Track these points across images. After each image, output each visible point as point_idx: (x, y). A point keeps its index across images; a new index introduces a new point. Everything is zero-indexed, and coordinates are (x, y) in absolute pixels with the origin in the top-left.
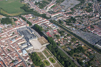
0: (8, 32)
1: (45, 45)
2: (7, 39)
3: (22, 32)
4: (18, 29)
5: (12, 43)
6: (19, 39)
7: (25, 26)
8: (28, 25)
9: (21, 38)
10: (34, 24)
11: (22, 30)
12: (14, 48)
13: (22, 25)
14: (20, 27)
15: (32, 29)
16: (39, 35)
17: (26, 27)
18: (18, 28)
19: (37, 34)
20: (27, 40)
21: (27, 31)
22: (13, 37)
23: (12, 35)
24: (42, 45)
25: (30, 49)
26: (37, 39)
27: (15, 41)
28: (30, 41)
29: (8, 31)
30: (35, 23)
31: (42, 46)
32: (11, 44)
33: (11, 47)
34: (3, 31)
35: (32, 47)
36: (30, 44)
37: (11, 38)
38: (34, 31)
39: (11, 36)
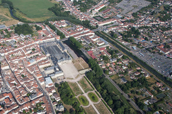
0: (25, 48)
1: (84, 71)
2: (22, 58)
3: (48, 48)
4: (41, 44)
5: (29, 65)
6: (41, 59)
7: (54, 38)
8: (58, 38)
9: (45, 58)
10: (69, 36)
11: (47, 45)
12: (32, 73)
13: (49, 38)
14: (45, 41)
15: (65, 45)
16: (76, 55)
17: (56, 41)
18: (42, 41)
19: (72, 52)
20: (55, 61)
21: (56, 47)
22: (32, 55)
23: (31, 53)
24: (79, 71)
25: (58, 77)
26: (70, 61)
27: (35, 62)
28: (60, 64)
29: (25, 46)
30: (70, 34)
31: (78, 73)
32: (29, 67)
33: (27, 71)
34: (17, 45)
35: (62, 74)
36: (59, 68)
37: (30, 57)
38: (68, 47)
39: (28, 55)
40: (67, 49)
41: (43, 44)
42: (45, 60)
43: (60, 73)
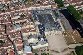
0: (13, 13)
1: (75, 46)
2: (6, 23)
4: (33, 11)
5: (12, 31)
6: (28, 27)
7: (50, 6)
8: (55, 6)
9: (32, 26)
10: (68, 5)
11: (40, 13)
12: (12, 39)
14: (38, 8)
17: (52, 9)
18: (35, 8)
21: (49, 15)
22: (19, 22)
24: (68, 44)
25: (40, 48)
27: (19, 29)
28: (47, 34)
29: (14, 11)
30: (71, 3)
31: (66, 46)
32: (10, 33)
34: (5, 9)
35: (47, 45)
37: (15, 22)
38: (64, 17)
39: (15, 20)
40: (61, 20)
41: (35, 11)
42: (32, 28)
43: (44, 43)
